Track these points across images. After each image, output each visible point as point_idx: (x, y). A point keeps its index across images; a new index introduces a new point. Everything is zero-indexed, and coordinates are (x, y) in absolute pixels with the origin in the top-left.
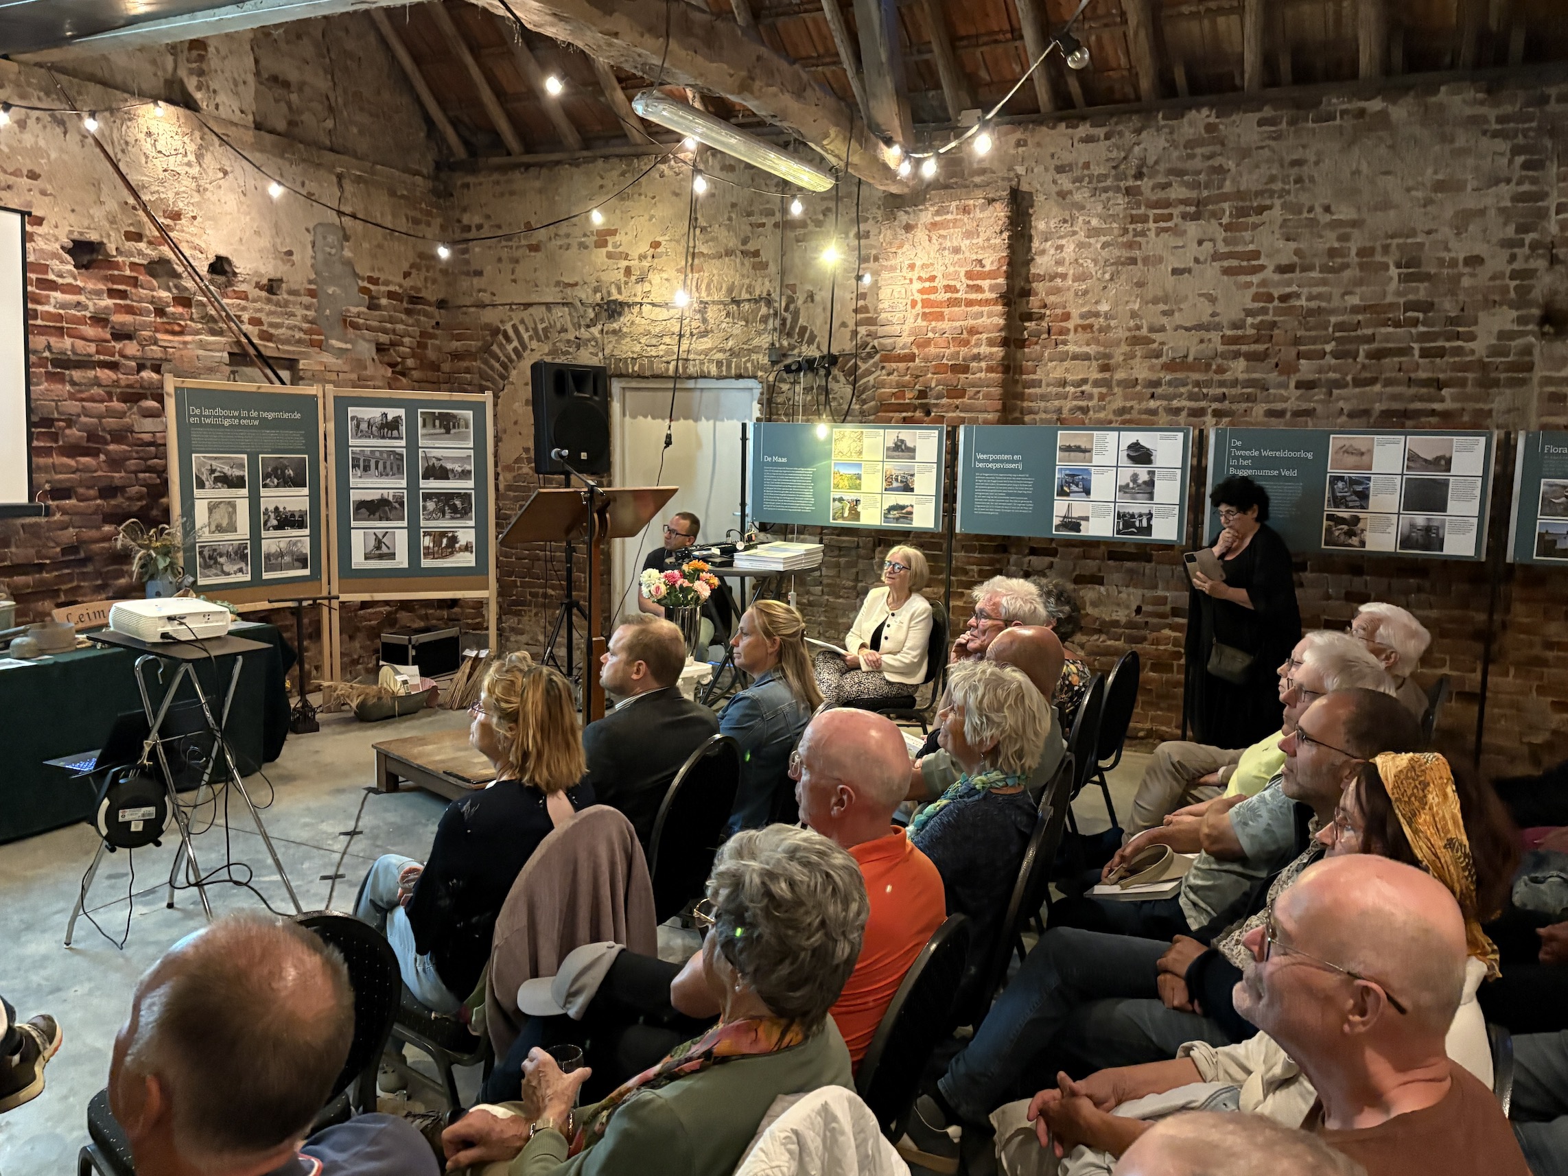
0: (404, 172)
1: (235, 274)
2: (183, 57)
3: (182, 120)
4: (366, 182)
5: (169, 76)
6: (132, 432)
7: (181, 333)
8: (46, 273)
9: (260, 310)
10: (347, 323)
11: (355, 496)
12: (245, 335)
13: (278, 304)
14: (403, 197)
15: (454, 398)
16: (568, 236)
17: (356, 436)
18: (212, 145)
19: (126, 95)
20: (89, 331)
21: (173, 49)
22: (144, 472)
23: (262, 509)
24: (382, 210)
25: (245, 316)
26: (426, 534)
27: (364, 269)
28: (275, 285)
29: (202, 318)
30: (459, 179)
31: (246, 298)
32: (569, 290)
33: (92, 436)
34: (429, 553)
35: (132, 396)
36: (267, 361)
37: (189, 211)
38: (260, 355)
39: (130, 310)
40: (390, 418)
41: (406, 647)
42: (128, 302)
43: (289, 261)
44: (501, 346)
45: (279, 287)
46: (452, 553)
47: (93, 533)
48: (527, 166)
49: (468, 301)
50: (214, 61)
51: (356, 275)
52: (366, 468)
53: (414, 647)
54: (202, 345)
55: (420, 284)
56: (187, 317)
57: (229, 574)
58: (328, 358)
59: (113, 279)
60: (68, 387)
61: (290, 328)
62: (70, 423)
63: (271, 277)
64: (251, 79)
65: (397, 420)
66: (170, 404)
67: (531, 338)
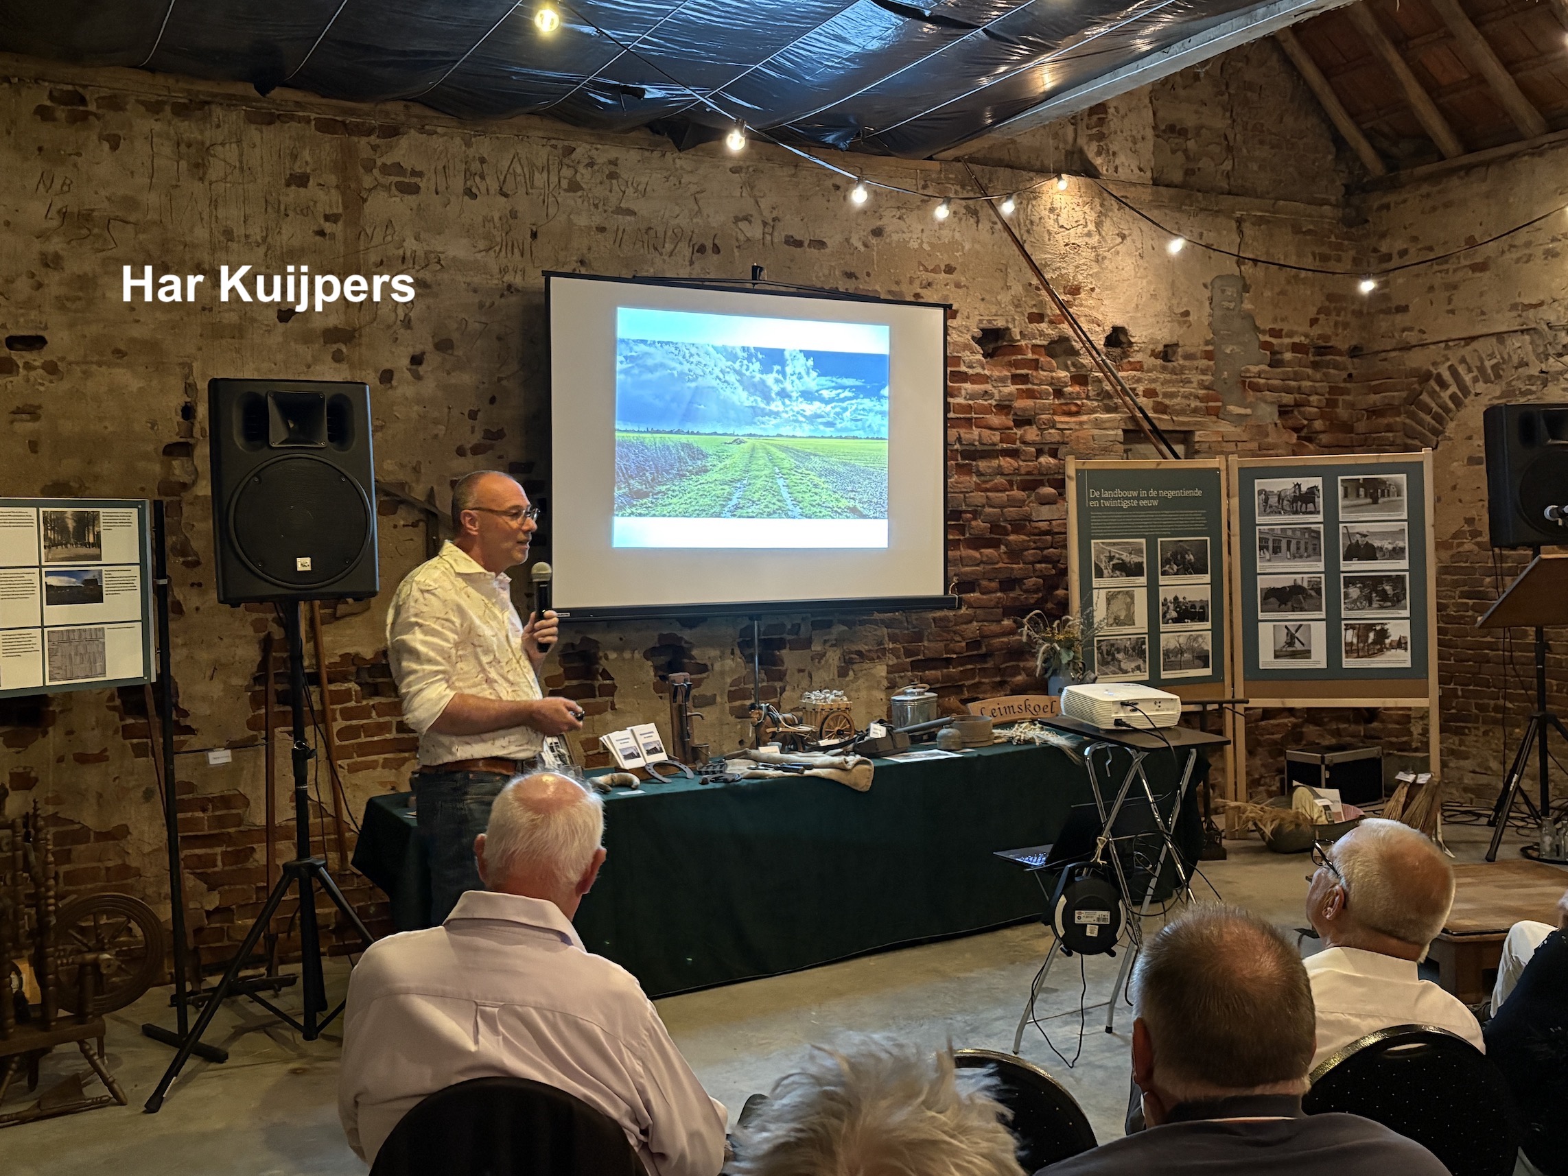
0: (1309, 204)
1: (1131, 344)
2: (1082, 126)
3: (1083, 190)
4: (1268, 222)
5: (1069, 147)
6: (1030, 521)
7: (1077, 413)
8: (959, 365)
9: (1154, 381)
10: (1247, 385)
11: (1263, 583)
12: (1141, 410)
13: (1173, 372)
14: (1309, 232)
15: (1382, 461)
16: (1528, 244)
17: (1264, 512)
18: (1111, 210)
19: (1032, 174)
20: (995, 420)
21: (1074, 120)
22: (1039, 562)
23: (1161, 599)
24: (1285, 249)
25: (1140, 389)
26: (1348, 627)
27: (1265, 323)
28: (1170, 351)
29: (1098, 395)
30: (1376, 201)
31: (1141, 369)
32: (1531, 313)
33: (995, 527)
34: (1351, 650)
35: (1030, 485)
36: (1163, 437)
37: (1088, 284)
38: (1155, 429)
39: (1031, 394)
40: (1304, 489)
41: (1319, 767)
42: (1030, 386)
43: (1185, 322)
44: (1433, 394)
45: (1175, 353)
46: (1381, 651)
47: (994, 627)
48: (1469, 169)
49: (1388, 344)
50: (1114, 123)
51: (1257, 329)
52: (1276, 550)
53: (1327, 768)
54: (1098, 424)
55: (1328, 331)
56: (1083, 395)
57: (1126, 672)
58: (1226, 427)
59: (1016, 364)
60: (975, 479)
61: (1186, 397)
62: (976, 514)
63: (1167, 342)
64: (1149, 133)
65: (1312, 491)
66: (1071, 488)
67: (1475, 380)
